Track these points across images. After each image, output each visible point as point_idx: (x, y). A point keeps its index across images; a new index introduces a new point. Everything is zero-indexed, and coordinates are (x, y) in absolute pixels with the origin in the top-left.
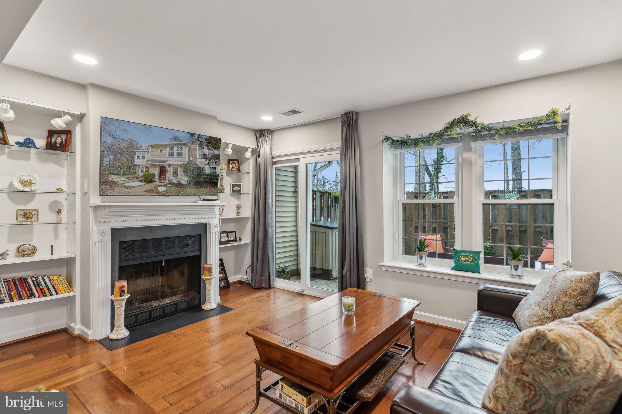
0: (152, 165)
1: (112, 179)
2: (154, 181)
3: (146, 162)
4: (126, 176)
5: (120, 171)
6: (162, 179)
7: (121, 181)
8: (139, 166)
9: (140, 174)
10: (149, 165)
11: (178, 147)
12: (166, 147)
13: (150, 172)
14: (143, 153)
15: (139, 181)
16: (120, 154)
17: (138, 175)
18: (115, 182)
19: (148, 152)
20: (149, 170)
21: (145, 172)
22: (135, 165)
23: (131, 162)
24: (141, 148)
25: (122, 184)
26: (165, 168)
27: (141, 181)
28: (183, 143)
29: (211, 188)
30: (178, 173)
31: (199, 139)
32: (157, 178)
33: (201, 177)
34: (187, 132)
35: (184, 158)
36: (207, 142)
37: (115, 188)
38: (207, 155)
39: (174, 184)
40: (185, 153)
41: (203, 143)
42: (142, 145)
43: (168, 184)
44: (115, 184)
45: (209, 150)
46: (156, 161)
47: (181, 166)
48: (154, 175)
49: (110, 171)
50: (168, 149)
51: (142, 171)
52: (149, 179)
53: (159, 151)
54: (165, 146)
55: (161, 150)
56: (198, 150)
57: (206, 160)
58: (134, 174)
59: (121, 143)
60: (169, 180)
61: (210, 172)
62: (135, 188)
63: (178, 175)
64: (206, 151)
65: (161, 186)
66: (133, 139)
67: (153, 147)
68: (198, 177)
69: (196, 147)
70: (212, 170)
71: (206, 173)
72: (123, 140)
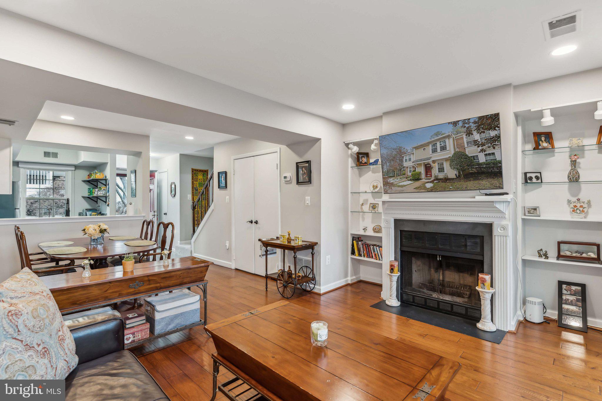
0: (417, 164)
1: (390, 181)
2: (421, 179)
3: (413, 162)
4: (399, 177)
5: (395, 174)
6: (429, 176)
7: (396, 182)
8: (407, 167)
9: (409, 174)
10: (415, 165)
11: (440, 142)
12: (429, 145)
13: (416, 171)
14: (409, 156)
15: (409, 180)
16: (393, 160)
19: (413, 154)
20: (416, 169)
21: (413, 172)
22: (404, 167)
23: (401, 165)
24: (407, 151)
25: (397, 184)
26: (430, 165)
27: (411, 180)
28: (446, 136)
29: (490, 180)
30: (443, 168)
31: (466, 125)
32: (423, 176)
33: (473, 168)
34: (449, 123)
35: (449, 151)
36: (477, 125)
37: (393, 188)
38: (479, 140)
39: (440, 179)
40: (450, 145)
41: (470, 128)
42: (408, 149)
43: (434, 180)
44: (392, 184)
45: (480, 134)
46: (421, 160)
47: (446, 160)
48: (420, 173)
49: (388, 175)
50: (430, 146)
51: (410, 171)
52: (416, 178)
53: (423, 150)
54: (427, 144)
55: (424, 149)
56: (465, 139)
57: (478, 147)
58: (404, 174)
59: (393, 152)
60: (436, 176)
61: (486, 160)
62: (406, 186)
63: (444, 170)
64: (477, 136)
65: (428, 182)
66: (400, 146)
67: (416, 148)
68: (469, 168)
69: (462, 135)
70: (486, 157)
71: (480, 162)
72: (394, 149)
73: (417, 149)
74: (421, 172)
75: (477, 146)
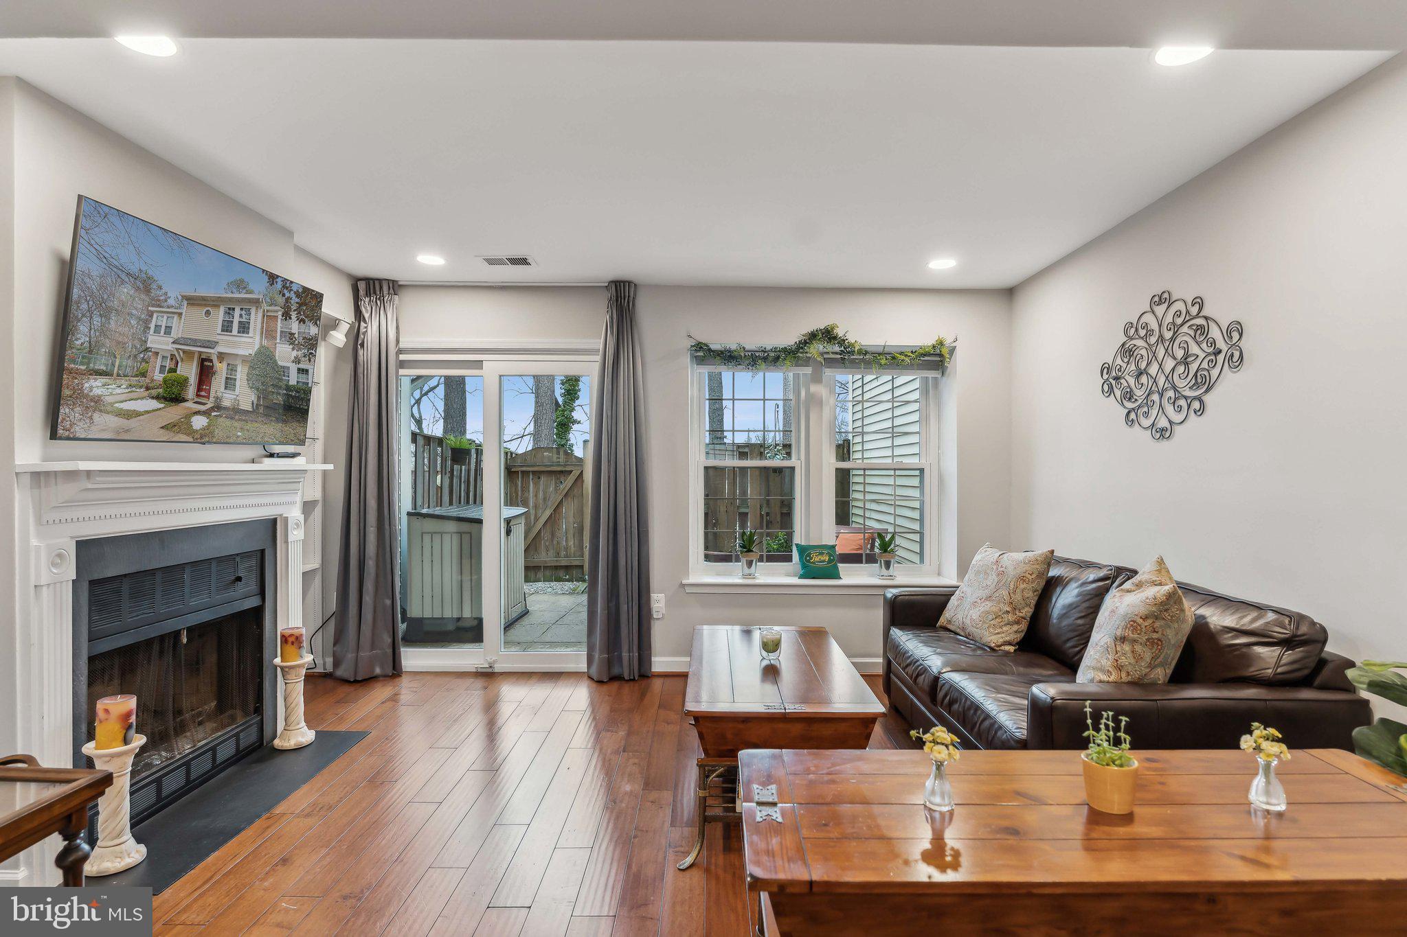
0: (184, 352)
1: (91, 388)
2: (184, 400)
3: (173, 343)
4: (124, 382)
5: (113, 365)
6: (203, 393)
7: (111, 394)
8: (157, 353)
9: (155, 378)
10: (179, 353)
11: (242, 309)
12: (218, 306)
13: (178, 372)
14: (168, 317)
15: (153, 398)
16: (116, 313)
17: (153, 380)
18: (99, 396)
19: (180, 314)
20: (177, 367)
21: (169, 372)
22: (147, 350)
23: (140, 340)
24: (166, 301)
25: (112, 404)
26: (211, 364)
27: (157, 398)
28: (253, 299)
29: (295, 424)
30: (235, 380)
31: (285, 291)
32: (191, 391)
33: (279, 393)
34: (264, 270)
35: (251, 340)
36: (299, 300)
37: (96, 416)
38: (296, 336)
39: (225, 409)
40: (255, 325)
41: (290, 303)
42: (169, 295)
43: (212, 409)
44: (97, 400)
45: (300, 322)
46: (194, 342)
47: (245, 359)
48: (186, 380)
49: (88, 364)
50: (222, 310)
51: (161, 371)
52: (172, 394)
53: (204, 314)
54: (215, 302)
55: (208, 313)
56: (279, 321)
57: (293, 349)
58: (144, 375)
60: (217, 398)
61: (298, 382)
62: (142, 417)
63: (234, 385)
64: (295, 327)
65: (198, 413)
66: (150, 273)
67: (193, 301)
68: (273, 393)
69: (277, 311)
70: (300, 375)
71: (291, 383)
72: (128, 274)
73: (193, 304)
74: (188, 378)
75: (291, 347)
